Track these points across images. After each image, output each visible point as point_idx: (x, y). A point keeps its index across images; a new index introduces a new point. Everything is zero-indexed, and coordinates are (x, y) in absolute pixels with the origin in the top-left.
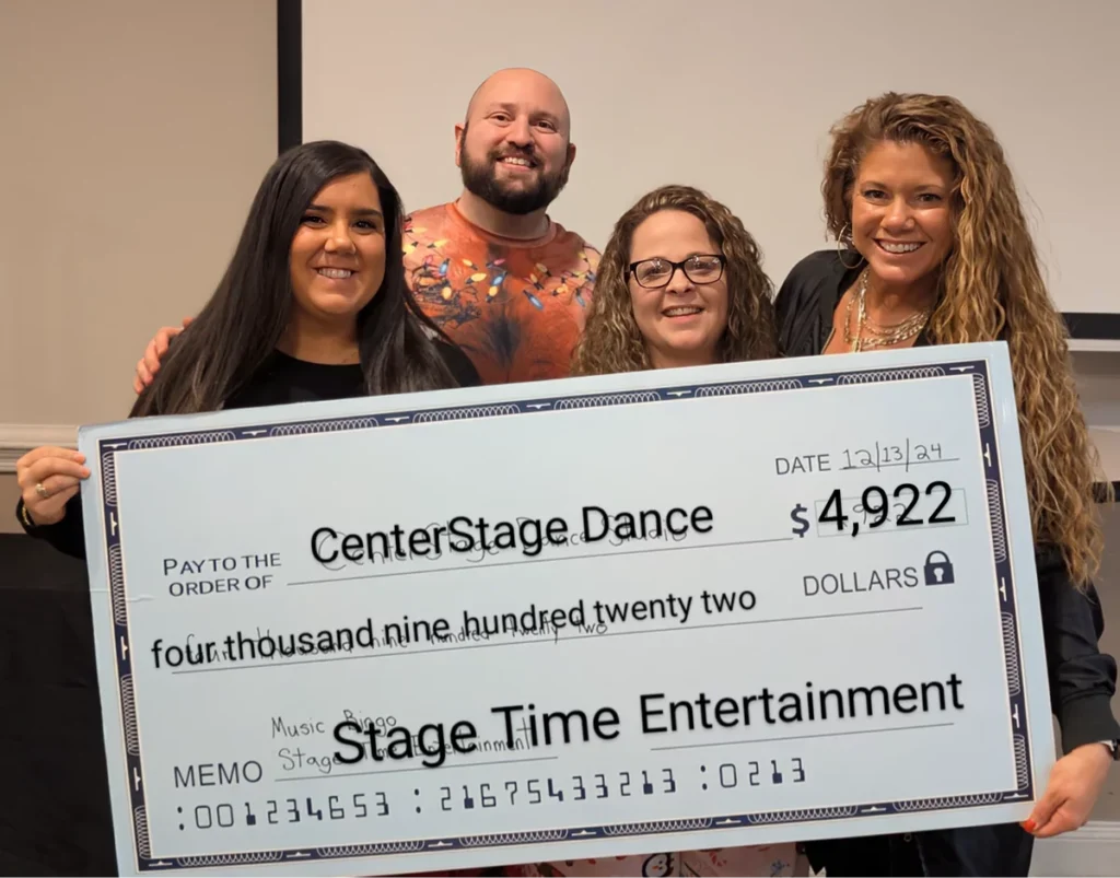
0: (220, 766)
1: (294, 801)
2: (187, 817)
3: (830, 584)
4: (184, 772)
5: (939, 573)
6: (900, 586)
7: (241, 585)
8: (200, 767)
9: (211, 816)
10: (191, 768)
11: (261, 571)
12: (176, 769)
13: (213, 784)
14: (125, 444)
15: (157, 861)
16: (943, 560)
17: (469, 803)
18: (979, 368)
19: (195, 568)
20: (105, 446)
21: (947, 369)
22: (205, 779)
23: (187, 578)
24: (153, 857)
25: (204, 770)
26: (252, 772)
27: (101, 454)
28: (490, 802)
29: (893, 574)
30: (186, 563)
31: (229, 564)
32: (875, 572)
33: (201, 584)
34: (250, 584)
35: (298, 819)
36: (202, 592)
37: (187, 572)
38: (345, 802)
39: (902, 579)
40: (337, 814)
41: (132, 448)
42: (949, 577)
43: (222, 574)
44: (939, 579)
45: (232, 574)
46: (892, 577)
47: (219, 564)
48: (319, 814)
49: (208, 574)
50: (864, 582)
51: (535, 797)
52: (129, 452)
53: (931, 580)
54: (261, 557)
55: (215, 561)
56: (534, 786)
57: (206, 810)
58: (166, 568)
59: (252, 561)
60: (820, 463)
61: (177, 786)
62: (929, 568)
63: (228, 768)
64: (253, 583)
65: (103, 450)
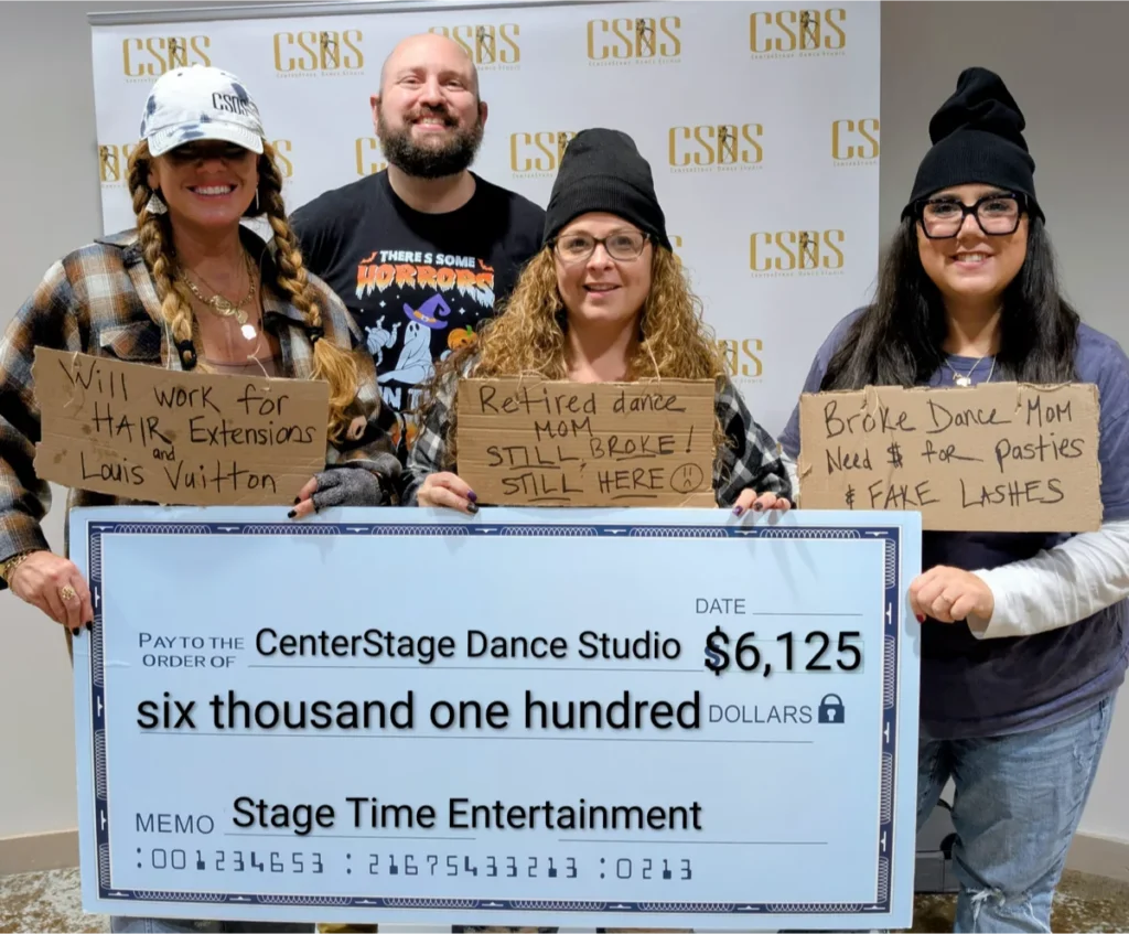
0: (177, 817)
1: (240, 853)
2: (145, 858)
3: (732, 714)
4: (145, 819)
5: (831, 713)
6: (796, 721)
7: (207, 663)
8: (159, 816)
9: (166, 859)
10: (151, 816)
11: (226, 652)
12: (138, 816)
13: (170, 831)
14: (111, 527)
15: (115, 891)
16: (836, 702)
17: (394, 870)
18: (892, 534)
19: (167, 644)
20: (94, 527)
21: (863, 533)
22: (163, 827)
23: (159, 651)
24: (113, 888)
25: (163, 819)
26: (205, 824)
27: (90, 534)
28: (412, 871)
29: (790, 711)
30: (160, 638)
31: (198, 643)
32: (774, 707)
33: (171, 658)
34: (215, 663)
35: (242, 869)
36: (171, 665)
37: (160, 646)
38: (285, 859)
39: (798, 715)
40: (277, 868)
41: (117, 531)
42: (839, 718)
43: (190, 651)
44: (831, 718)
45: (199, 652)
46: (790, 713)
47: (189, 642)
48: (261, 866)
49: (178, 650)
50: (763, 715)
51: (453, 870)
52: (115, 534)
53: (823, 718)
54: (227, 640)
55: (185, 639)
56: (452, 861)
57: (162, 853)
58: (141, 641)
59: (218, 642)
60: (736, 606)
61: (138, 829)
62: (823, 708)
63: (184, 820)
64: (218, 662)
65: (91, 531)
